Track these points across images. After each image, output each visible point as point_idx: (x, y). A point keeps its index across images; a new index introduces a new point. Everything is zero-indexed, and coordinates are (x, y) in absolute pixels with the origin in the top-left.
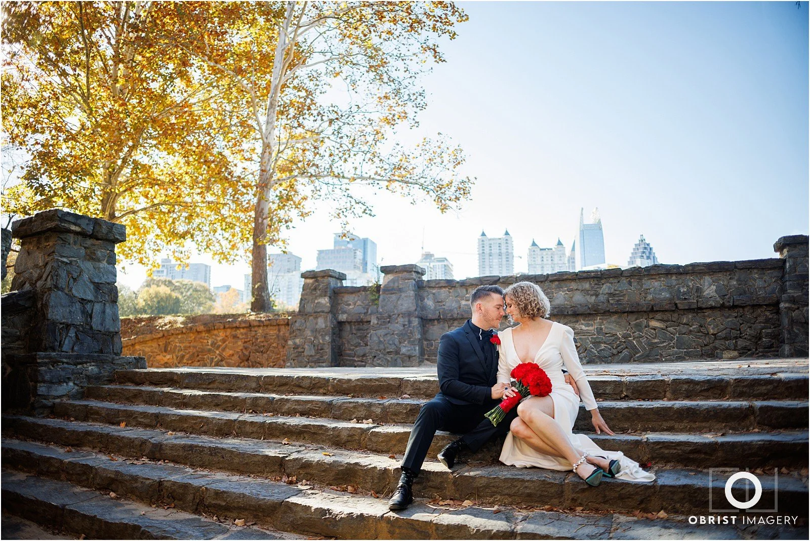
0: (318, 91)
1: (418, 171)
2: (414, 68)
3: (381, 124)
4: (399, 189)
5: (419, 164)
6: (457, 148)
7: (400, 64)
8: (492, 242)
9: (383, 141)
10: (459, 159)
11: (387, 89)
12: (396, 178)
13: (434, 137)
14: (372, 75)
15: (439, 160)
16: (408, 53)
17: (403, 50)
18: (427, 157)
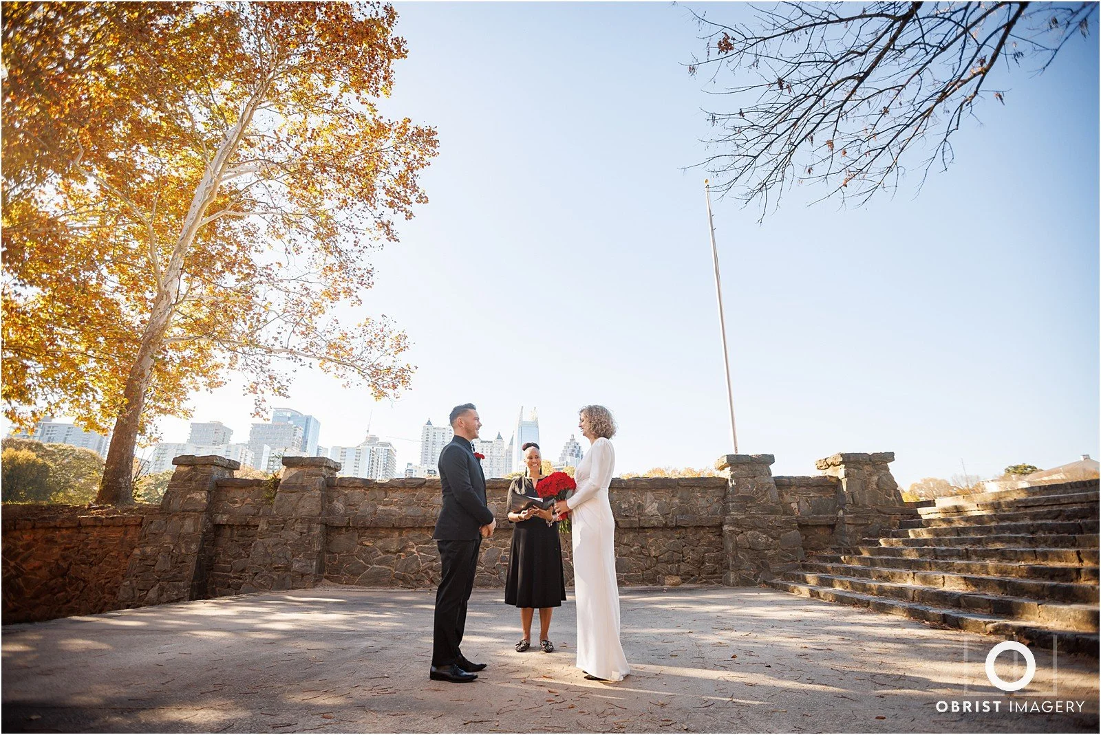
0: (253, 249)
1: (356, 352)
2: (364, 241)
3: (323, 297)
4: (333, 369)
5: (358, 345)
6: (401, 333)
7: (351, 237)
8: (435, 431)
9: (320, 314)
10: (402, 345)
11: (331, 260)
12: (332, 357)
13: (378, 319)
14: (318, 243)
15: (379, 343)
16: (360, 227)
17: (356, 222)
18: (367, 338)
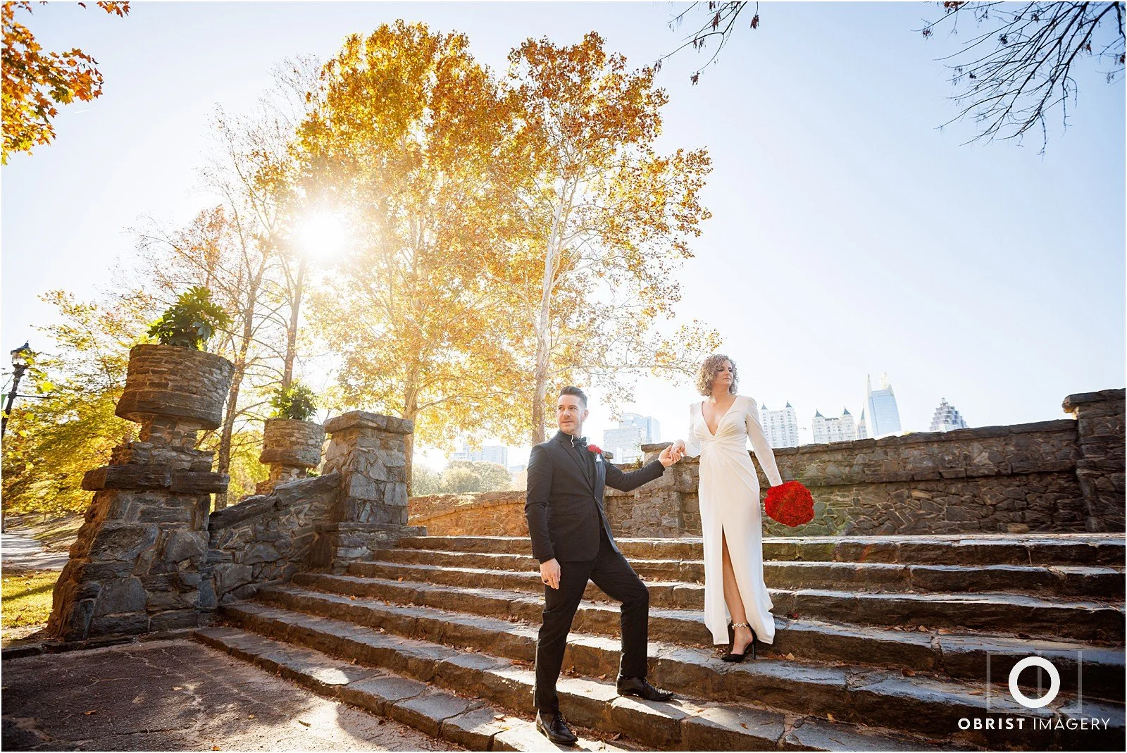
0: (586, 291)
1: (679, 356)
2: (667, 263)
3: (644, 315)
4: (663, 373)
5: (679, 349)
6: (713, 331)
7: (655, 262)
9: (645, 331)
10: (716, 342)
11: (644, 284)
12: (660, 364)
13: (691, 324)
14: (631, 274)
15: (696, 345)
16: (661, 252)
17: (657, 249)
18: (686, 342)
